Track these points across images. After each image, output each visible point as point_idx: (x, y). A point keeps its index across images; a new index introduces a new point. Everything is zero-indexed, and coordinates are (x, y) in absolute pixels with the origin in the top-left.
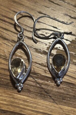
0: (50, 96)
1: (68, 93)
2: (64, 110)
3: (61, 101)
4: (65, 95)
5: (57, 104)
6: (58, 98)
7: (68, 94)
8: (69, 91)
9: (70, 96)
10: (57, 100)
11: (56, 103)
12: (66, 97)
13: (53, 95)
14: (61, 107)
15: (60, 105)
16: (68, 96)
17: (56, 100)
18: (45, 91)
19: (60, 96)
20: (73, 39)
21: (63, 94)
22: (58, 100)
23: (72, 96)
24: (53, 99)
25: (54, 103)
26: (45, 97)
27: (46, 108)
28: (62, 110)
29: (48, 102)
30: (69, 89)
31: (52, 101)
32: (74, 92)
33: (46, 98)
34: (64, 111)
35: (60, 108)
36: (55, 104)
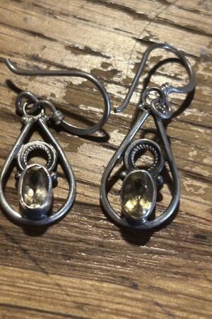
0: (25, 251)
1: (83, 237)
2: (69, 289)
3: (59, 264)
4: (71, 244)
5: (47, 273)
6: (50, 253)
7: (80, 241)
8: (86, 229)
9: (89, 244)
10: (45, 262)
11: (43, 271)
12: (73, 249)
13: (33, 245)
14: (59, 282)
15: (58, 277)
16: (81, 244)
17: (42, 261)
18: (7, 235)
19: (56, 248)
20: (95, 67)
21: (66, 239)
22: (49, 259)
23: (92, 245)
24: (34, 260)
25: (36, 270)
26: (7, 255)
27: (10, 288)
28: (63, 290)
29: (16, 269)
30: (84, 225)
31: (31, 264)
32: (100, 231)
33: (10, 257)
34: (68, 295)
35: (58, 285)
36: (40, 273)
